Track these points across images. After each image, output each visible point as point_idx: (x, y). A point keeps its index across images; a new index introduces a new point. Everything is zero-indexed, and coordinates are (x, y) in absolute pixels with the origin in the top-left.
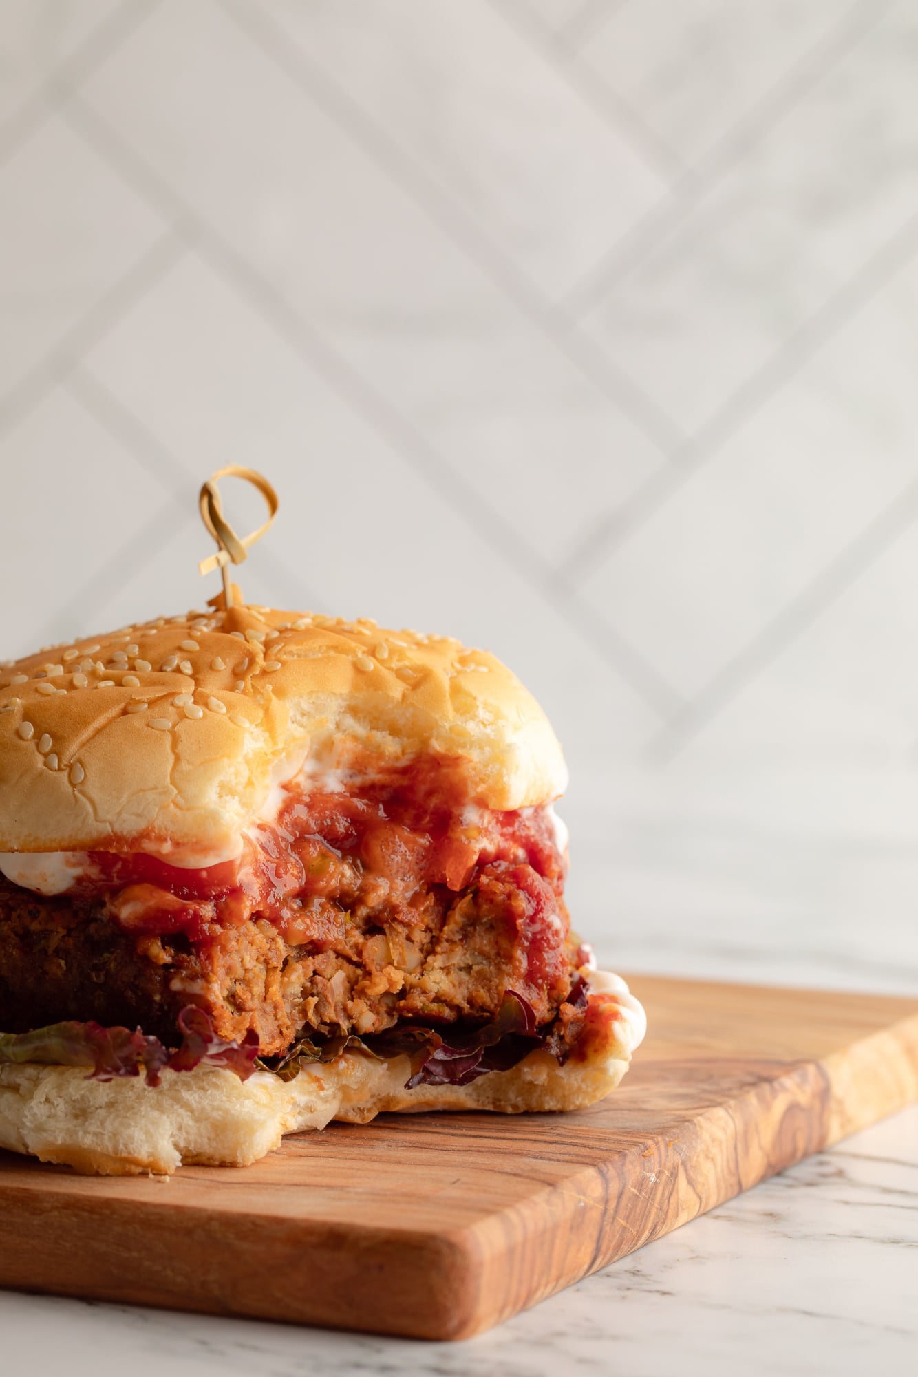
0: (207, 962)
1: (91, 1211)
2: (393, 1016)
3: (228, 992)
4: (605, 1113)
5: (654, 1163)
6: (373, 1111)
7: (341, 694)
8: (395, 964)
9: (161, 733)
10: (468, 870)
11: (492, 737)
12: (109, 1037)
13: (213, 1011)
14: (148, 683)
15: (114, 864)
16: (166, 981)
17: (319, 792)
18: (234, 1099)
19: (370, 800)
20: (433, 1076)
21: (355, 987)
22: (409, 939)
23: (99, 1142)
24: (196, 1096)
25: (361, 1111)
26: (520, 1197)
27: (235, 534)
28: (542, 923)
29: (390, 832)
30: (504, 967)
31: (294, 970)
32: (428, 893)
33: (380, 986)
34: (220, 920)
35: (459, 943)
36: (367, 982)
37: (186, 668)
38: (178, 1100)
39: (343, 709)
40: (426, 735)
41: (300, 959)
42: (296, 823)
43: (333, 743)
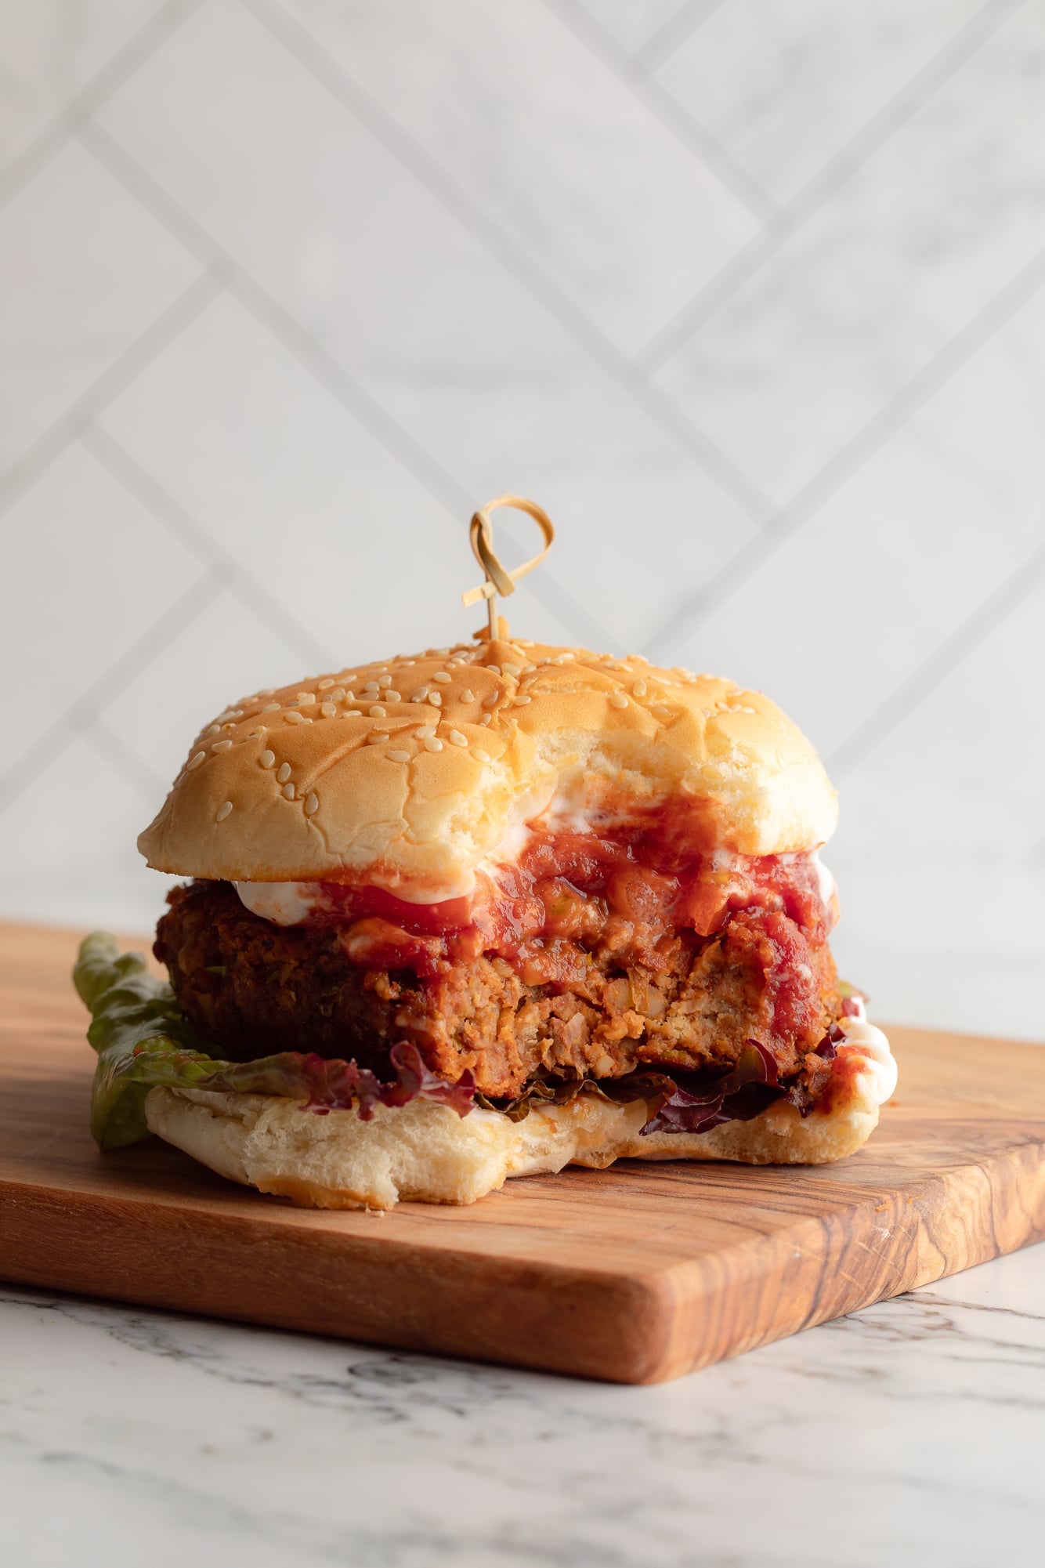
0: (434, 999)
1: (300, 1243)
2: (633, 1061)
3: (455, 1030)
4: (855, 1167)
5: (889, 1219)
6: (611, 1156)
7: (593, 731)
8: (637, 1010)
9: (398, 765)
10: (716, 914)
11: (745, 780)
12: (325, 1070)
13: (437, 1048)
14: (394, 713)
15: (345, 897)
16: (392, 1016)
17: (566, 832)
18: (457, 1136)
19: (619, 842)
20: (669, 1124)
21: (594, 1031)
22: (653, 983)
23: (317, 1174)
24: (418, 1132)
25: (600, 1156)
26: (728, 1244)
27: (502, 566)
28: (790, 973)
29: (637, 875)
30: (749, 1015)
31: (531, 1011)
32: (675, 938)
33: (619, 1031)
34: (451, 957)
35: (704, 989)
36: (606, 1026)
37: (435, 699)
38: (400, 1135)
39: (595, 746)
40: (677, 775)
41: (538, 999)
42: (539, 864)
43: (583, 781)
